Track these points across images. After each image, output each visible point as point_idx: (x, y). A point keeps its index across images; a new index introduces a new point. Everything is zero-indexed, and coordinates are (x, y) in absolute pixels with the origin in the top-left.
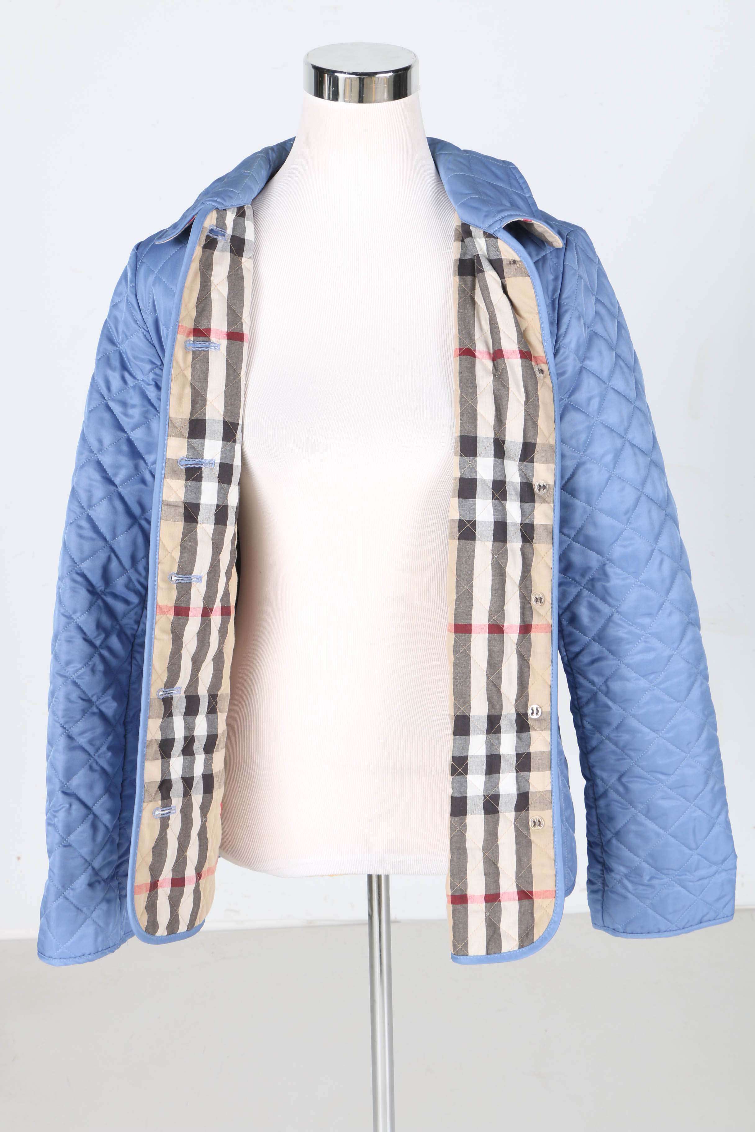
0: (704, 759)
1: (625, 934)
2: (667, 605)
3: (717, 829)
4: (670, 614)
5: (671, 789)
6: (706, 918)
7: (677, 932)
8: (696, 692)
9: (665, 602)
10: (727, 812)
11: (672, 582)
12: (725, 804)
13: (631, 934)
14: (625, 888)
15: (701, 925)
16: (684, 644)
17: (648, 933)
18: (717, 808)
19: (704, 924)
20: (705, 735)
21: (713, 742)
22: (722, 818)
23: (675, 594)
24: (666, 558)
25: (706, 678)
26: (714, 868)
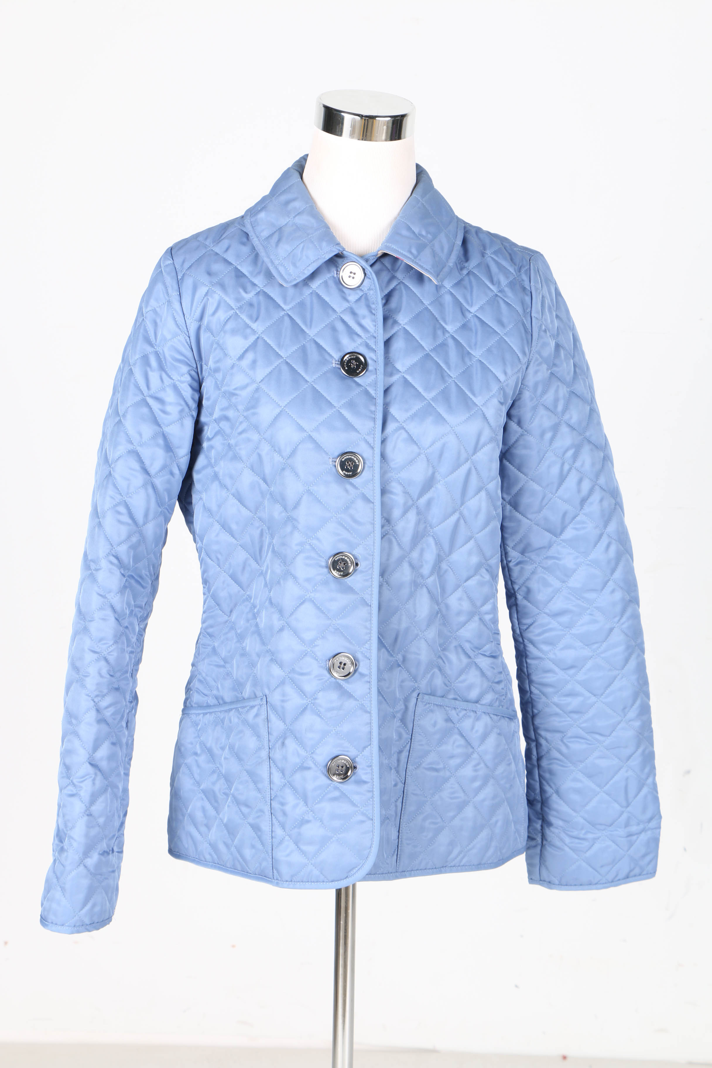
0: (637, 724)
1: (560, 886)
2: (611, 583)
3: (645, 790)
4: (613, 591)
5: (607, 749)
6: (632, 874)
7: (606, 885)
8: (632, 664)
9: (609, 580)
10: (655, 775)
11: (617, 564)
12: (653, 768)
13: (565, 887)
14: (562, 840)
15: (628, 880)
16: (624, 619)
17: (581, 885)
18: (647, 770)
19: (630, 879)
20: (638, 702)
21: (645, 710)
22: (650, 780)
23: (618, 574)
24: (614, 542)
25: (643, 651)
26: (642, 826)
